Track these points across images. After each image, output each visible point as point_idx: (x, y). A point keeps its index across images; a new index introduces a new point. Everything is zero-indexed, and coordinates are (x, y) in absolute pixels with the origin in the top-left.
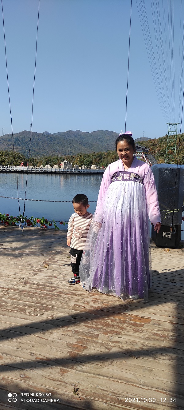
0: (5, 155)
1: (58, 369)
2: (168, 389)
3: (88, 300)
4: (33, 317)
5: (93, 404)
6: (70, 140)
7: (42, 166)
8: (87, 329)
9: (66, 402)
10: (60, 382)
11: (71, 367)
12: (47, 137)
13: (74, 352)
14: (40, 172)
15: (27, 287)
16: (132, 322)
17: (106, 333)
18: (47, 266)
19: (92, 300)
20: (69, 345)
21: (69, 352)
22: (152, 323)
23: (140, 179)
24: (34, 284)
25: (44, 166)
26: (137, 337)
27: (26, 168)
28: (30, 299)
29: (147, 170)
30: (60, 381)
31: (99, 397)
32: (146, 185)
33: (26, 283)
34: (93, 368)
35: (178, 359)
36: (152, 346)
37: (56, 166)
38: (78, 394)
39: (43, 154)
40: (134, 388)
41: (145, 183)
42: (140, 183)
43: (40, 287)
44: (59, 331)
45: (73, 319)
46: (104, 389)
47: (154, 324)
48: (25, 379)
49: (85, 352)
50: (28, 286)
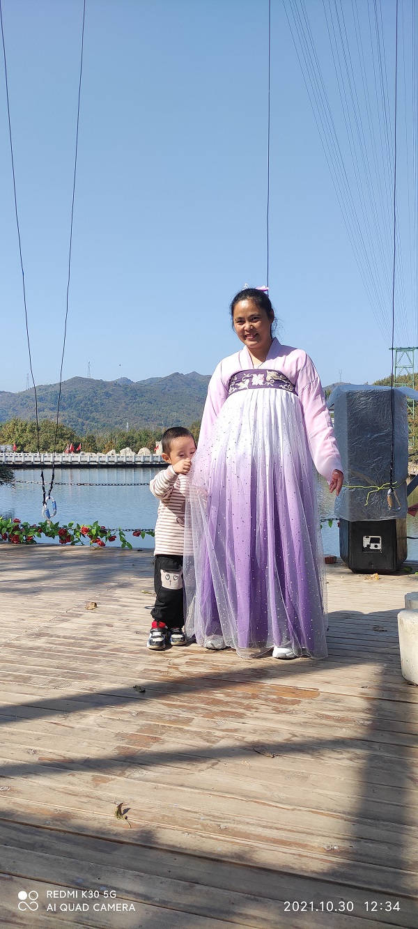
0: (31, 431)
1: (88, 776)
2: (340, 809)
3: (177, 661)
4: (45, 690)
5: (159, 835)
6: (175, 393)
7: (113, 451)
8: (167, 709)
9: (97, 832)
10: (88, 799)
11: (120, 772)
12: (126, 389)
13: (128, 748)
14: (110, 463)
15: (41, 642)
16: (274, 697)
17: (211, 715)
18: (93, 606)
19: (186, 662)
20: (120, 736)
21: (118, 747)
22: (320, 698)
23: (288, 384)
24: (59, 637)
25: (118, 452)
26: (281, 722)
27: (77, 458)
28: (45, 661)
29: (302, 362)
30: (87, 796)
31: (176, 823)
32: (302, 395)
33: (39, 635)
34: (171, 774)
35: (371, 759)
36: (313, 737)
37: (144, 451)
38: (126, 818)
39: (116, 426)
40: (262, 806)
41: (299, 392)
42: (289, 393)
43: (72, 641)
44: (103, 712)
45: (137, 693)
46: (188, 809)
47: (326, 700)
48: (8, 793)
49: (155, 748)
50: (44, 639)
